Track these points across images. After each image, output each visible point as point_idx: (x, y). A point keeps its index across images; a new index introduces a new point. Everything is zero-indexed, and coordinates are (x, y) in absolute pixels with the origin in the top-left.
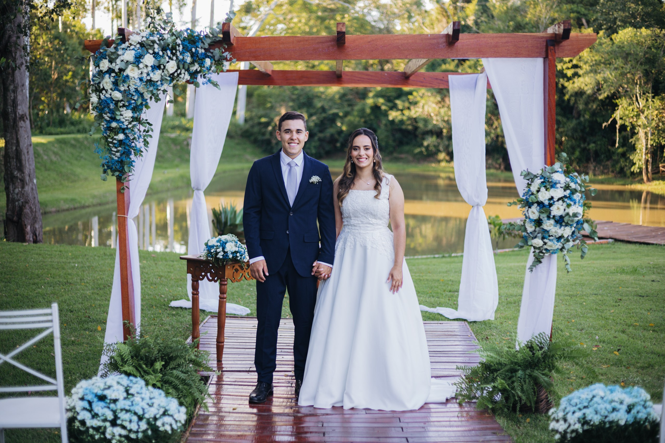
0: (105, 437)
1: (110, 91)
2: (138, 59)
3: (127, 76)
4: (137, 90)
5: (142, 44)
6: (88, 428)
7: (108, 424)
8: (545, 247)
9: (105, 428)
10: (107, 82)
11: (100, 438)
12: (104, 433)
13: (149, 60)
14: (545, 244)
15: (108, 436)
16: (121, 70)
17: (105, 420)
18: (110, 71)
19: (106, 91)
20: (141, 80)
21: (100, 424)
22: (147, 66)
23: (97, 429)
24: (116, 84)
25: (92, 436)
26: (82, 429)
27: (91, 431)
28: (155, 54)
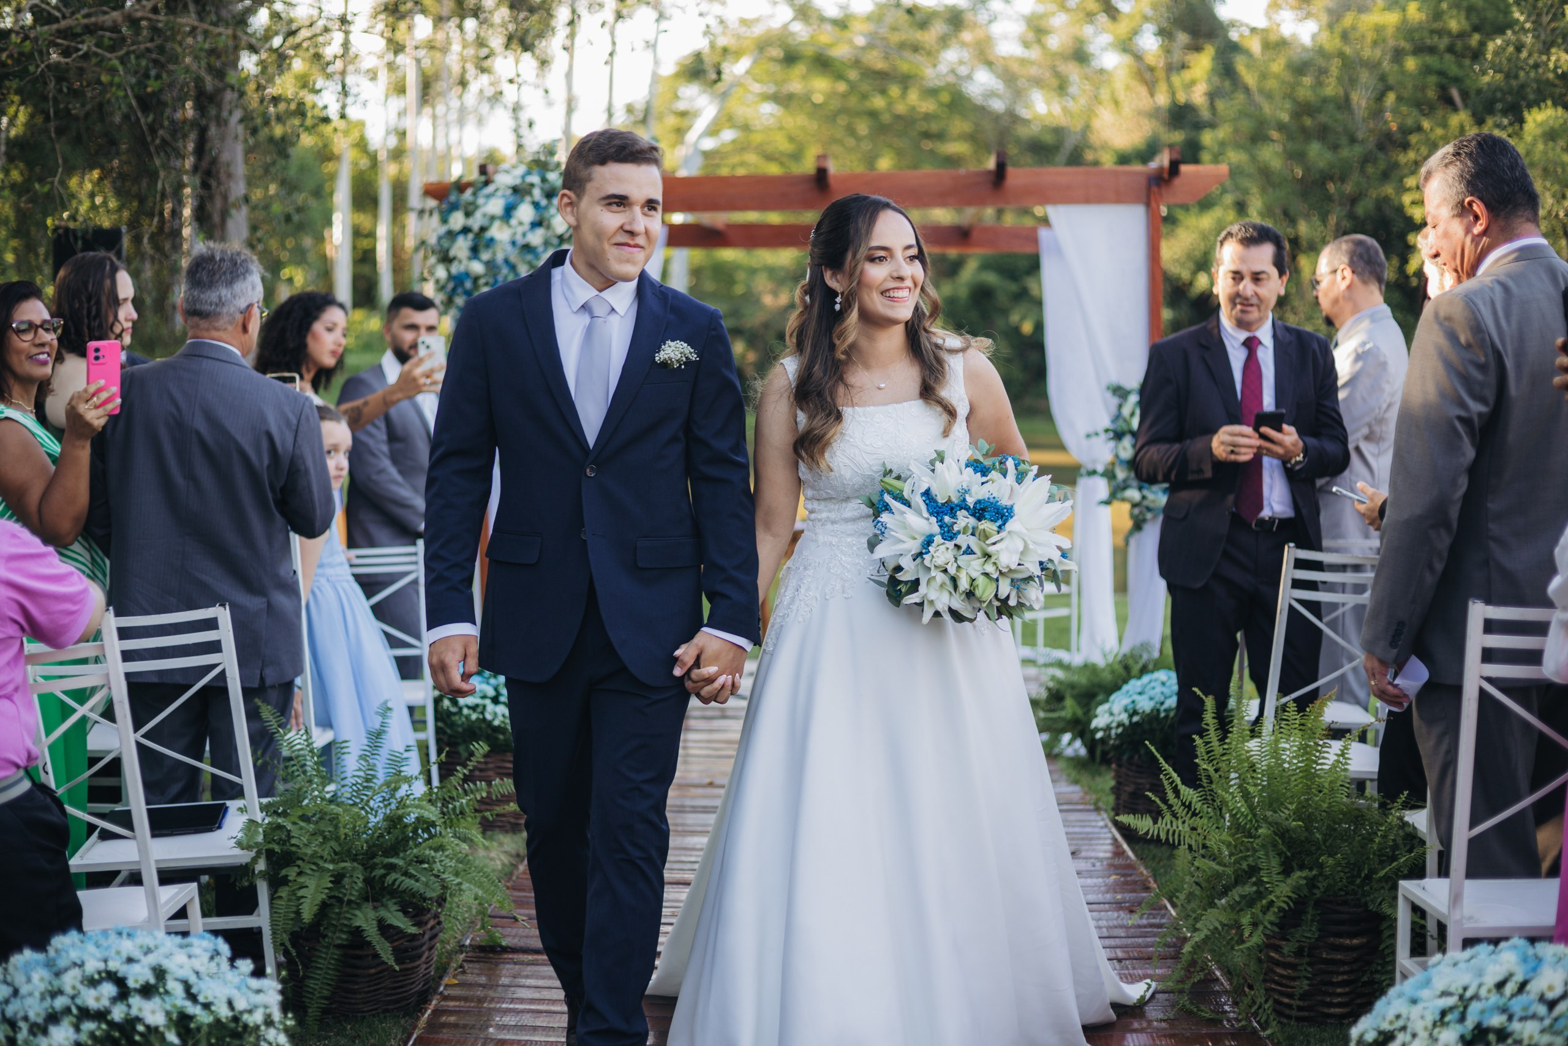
0: (484, 719)
1: (465, 262)
2: (509, 211)
3: (492, 240)
4: (506, 261)
5: (515, 190)
6: (461, 709)
7: (488, 702)
8: (1145, 503)
9: (484, 707)
10: (461, 247)
11: (478, 719)
12: (482, 713)
13: (525, 212)
14: (1144, 498)
15: (489, 717)
16: (483, 229)
17: (484, 697)
18: (466, 230)
19: (460, 262)
20: (514, 243)
21: (478, 701)
22: (521, 223)
23: (474, 708)
24: (475, 251)
25: (468, 717)
26: (453, 710)
27: (465, 711)
28: (536, 205)
